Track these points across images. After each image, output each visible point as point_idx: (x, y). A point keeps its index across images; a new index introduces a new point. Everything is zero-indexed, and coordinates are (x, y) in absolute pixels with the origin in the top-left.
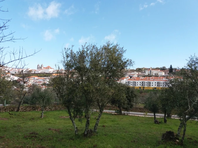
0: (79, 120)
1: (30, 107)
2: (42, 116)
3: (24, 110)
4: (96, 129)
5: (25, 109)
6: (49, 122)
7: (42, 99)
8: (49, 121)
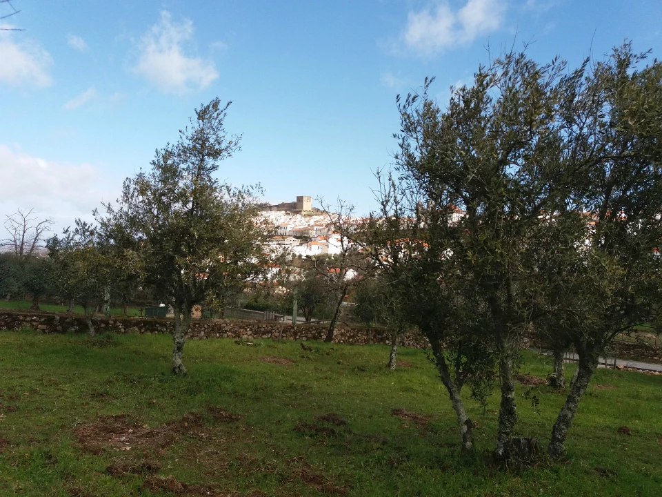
0: (474, 394)
1: (367, 331)
2: (391, 362)
3: (350, 337)
4: (561, 441)
5: (353, 337)
6: (410, 385)
7: (385, 303)
8: (410, 381)
